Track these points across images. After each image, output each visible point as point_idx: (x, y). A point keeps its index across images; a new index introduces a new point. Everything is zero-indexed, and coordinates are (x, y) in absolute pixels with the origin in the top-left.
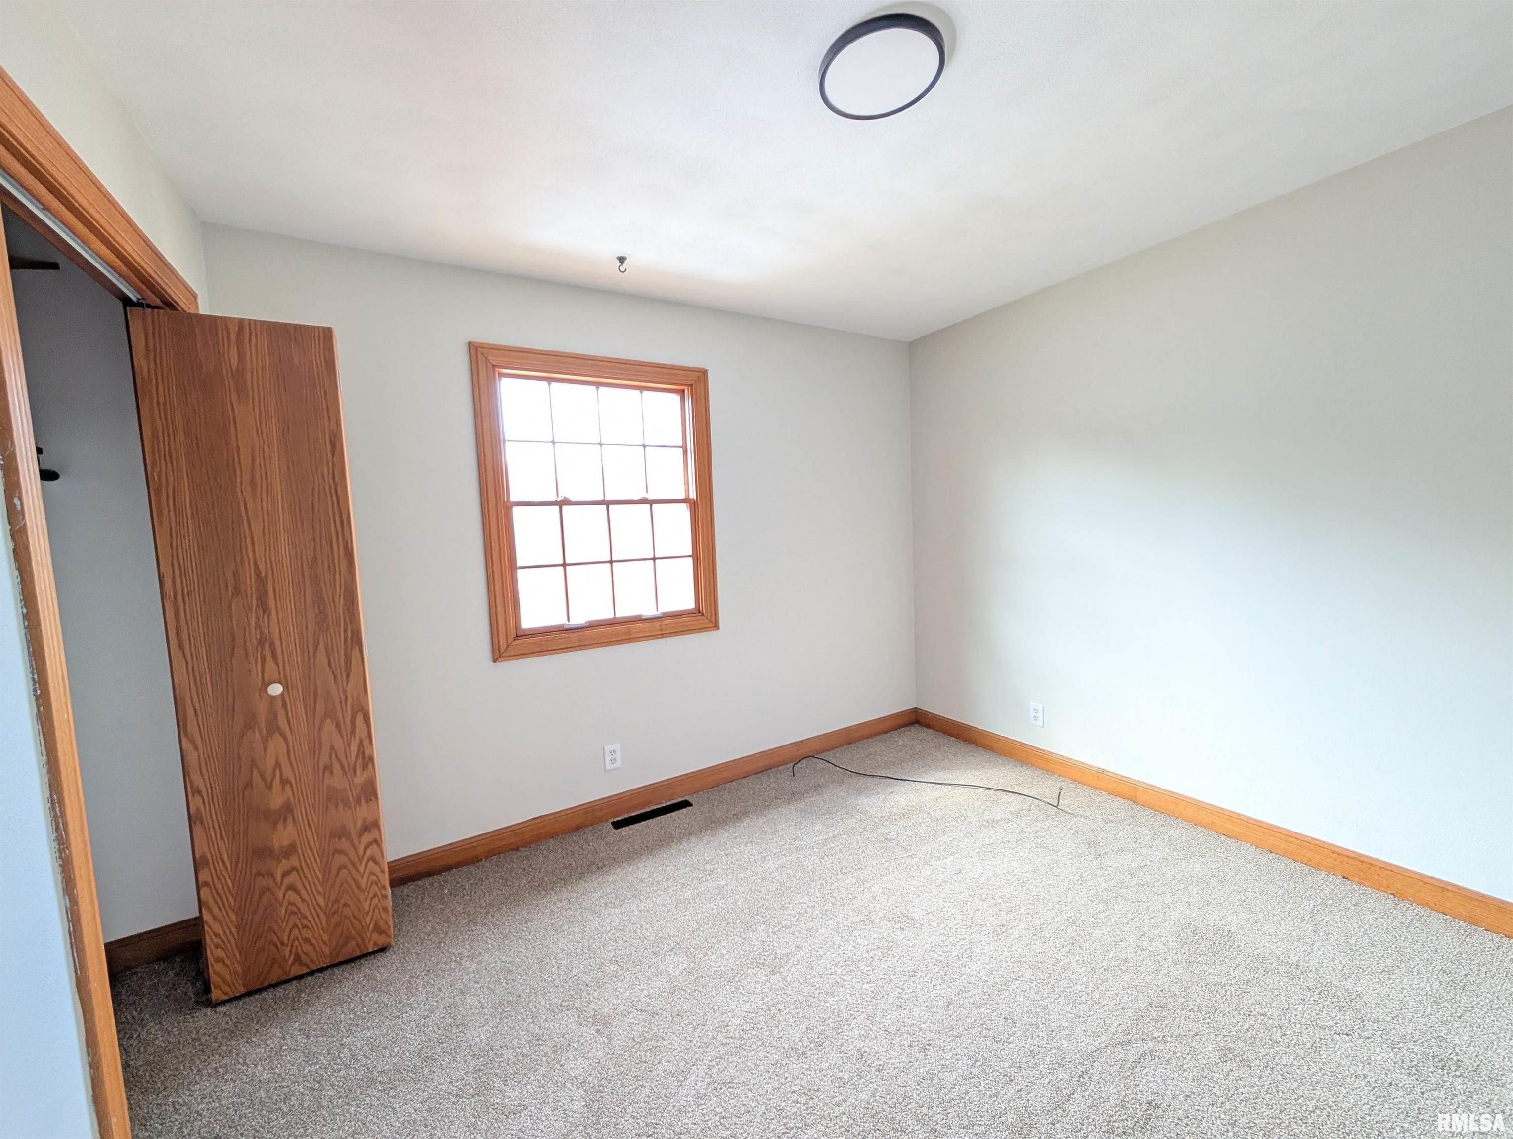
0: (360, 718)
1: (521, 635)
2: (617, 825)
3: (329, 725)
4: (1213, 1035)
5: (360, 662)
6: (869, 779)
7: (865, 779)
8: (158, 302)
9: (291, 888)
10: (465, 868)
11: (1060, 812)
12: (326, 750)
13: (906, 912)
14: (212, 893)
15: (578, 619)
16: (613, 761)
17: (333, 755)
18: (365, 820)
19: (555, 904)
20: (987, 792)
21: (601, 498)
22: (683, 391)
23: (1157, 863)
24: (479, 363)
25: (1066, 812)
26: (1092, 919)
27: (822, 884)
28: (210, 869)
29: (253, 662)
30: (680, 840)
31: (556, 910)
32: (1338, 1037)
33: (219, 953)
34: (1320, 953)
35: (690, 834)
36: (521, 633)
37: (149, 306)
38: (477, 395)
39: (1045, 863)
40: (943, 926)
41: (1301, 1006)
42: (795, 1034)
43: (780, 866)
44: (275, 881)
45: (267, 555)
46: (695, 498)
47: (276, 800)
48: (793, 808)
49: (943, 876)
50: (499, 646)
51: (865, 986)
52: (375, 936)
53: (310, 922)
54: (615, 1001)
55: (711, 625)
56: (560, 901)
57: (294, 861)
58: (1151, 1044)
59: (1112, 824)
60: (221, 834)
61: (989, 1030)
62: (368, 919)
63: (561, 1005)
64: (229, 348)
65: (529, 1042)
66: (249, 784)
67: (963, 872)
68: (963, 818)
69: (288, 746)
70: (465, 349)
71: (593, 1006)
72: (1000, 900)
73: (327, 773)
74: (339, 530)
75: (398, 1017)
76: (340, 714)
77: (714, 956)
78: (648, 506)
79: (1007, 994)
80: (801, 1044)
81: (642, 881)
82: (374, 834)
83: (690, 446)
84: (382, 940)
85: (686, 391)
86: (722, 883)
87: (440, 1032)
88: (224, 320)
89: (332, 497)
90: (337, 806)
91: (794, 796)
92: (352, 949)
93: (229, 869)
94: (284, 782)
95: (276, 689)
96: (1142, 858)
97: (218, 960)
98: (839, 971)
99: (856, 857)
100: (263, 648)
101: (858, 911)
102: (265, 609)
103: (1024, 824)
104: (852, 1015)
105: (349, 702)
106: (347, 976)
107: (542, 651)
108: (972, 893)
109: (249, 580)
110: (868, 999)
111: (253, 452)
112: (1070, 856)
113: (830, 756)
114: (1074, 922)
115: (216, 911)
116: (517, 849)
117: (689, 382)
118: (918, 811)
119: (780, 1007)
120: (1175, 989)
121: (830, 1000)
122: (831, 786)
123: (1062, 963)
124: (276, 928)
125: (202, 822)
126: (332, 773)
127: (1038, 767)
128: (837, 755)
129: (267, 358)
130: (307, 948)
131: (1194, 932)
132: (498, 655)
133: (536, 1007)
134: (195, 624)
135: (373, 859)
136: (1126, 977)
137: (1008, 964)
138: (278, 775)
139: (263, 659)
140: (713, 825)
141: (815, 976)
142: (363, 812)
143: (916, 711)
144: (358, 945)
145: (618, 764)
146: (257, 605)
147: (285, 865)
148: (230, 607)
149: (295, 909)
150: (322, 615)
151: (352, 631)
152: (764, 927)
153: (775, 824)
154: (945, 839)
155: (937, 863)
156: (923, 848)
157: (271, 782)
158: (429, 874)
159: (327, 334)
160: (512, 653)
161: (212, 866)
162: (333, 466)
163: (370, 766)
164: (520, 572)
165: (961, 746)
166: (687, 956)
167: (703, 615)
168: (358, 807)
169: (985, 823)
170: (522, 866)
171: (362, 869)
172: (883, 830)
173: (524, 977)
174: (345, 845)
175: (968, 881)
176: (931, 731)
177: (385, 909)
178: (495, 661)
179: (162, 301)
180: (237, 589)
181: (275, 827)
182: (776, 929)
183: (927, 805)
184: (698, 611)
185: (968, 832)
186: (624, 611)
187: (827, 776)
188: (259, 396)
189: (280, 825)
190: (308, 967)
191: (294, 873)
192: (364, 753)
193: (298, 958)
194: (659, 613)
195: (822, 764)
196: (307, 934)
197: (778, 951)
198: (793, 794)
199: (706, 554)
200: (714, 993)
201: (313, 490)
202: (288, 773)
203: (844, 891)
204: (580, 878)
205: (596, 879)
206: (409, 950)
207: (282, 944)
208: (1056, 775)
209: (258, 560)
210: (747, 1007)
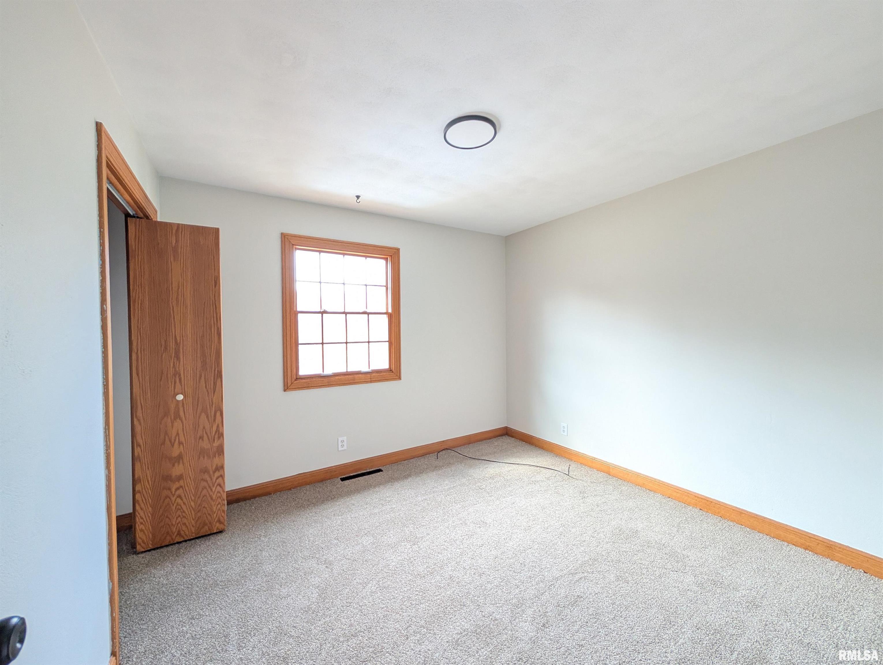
0: (218, 414)
1: (298, 378)
2: (343, 479)
3: (203, 416)
4: (615, 571)
5: (220, 386)
6: (477, 461)
7: (474, 461)
8: (141, 215)
9: (179, 496)
10: (263, 498)
11: (570, 478)
12: (201, 427)
13: (483, 520)
14: (141, 496)
15: (328, 371)
16: (342, 446)
17: (204, 431)
18: (217, 465)
19: (308, 514)
20: (536, 468)
21: (343, 311)
22: (387, 258)
23: (612, 501)
24: (286, 243)
25: (573, 478)
26: (573, 524)
27: (444, 508)
28: (141, 484)
29: (170, 383)
30: (375, 487)
31: (309, 517)
32: (672, 572)
33: (142, 526)
34: (677, 539)
35: (380, 484)
36: (298, 377)
37: (138, 217)
38: (284, 259)
39: (557, 500)
40: (500, 526)
41: (660, 560)
42: (421, 569)
43: (424, 499)
44: (171, 492)
45: (181, 334)
46: (391, 312)
47: (176, 451)
48: (435, 473)
49: (505, 505)
50: (287, 383)
51: (458, 550)
52: (218, 524)
53: (186, 514)
54: (336, 555)
55: (397, 377)
56: (312, 513)
57: (181, 483)
58: (586, 574)
59: (595, 484)
60: (148, 467)
61: (512, 568)
62: (215, 515)
63: (309, 556)
64: (172, 236)
65: (293, 571)
66: (163, 443)
67: (515, 503)
68: (520, 480)
69: (183, 426)
70: (280, 236)
71: (325, 557)
72: (530, 516)
73: (200, 440)
74: (215, 322)
75: (229, 560)
76: (209, 411)
77: (386, 537)
78: (367, 315)
79: (524, 554)
80: (423, 573)
81: (354, 505)
82: (221, 472)
83: (390, 286)
84: (221, 527)
85: (389, 258)
86: (394, 506)
87: (250, 566)
88: (171, 224)
89: (213, 306)
90: (204, 457)
91: (436, 468)
92: (205, 530)
93: (150, 485)
94: (180, 443)
95: (180, 397)
96: (605, 499)
97: (142, 530)
98: (446, 544)
99: (464, 496)
100: (175, 377)
101: (460, 519)
102: (177, 357)
103: (551, 483)
104: (449, 562)
105: (214, 406)
106: (203, 543)
107: (308, 387)
108: (517, 513)
109: (172, 345)
110: (458, 555)
111: (178, 284)
112: (570, 497)
113: (458, 450)
114: (564, 526)
115: (142, 505)
116: (290, 489)
117: (390, 254)
118: (498, 476)
119: (415, 558)
120: (604, 553)
121: (440, 556)
122: (456, 464)
123: (553, 542)
124: (170, 517)
125: (140, 461)
126: (203, 440)
127: (565, 457)
128: (462, 449)
129: (189, 241)
130: (184, 528)
131: (620, 530)
132: (287, 388)
133: (297, 557)
134: (145, 364)
135: (219, 485)
136: (582, 548)
137: (528, 542)
138: (177, 440)
139: (175, 383)
140: (393, 480)
141: (434, 546)
142: (216, 461)
143: (506, 428)
144: (209, 529)
145: (345, 448)
146: (175, 357)
147: (177, 485)
148: (162, 356)
149: (180, 508)
150: (204, 363)
151: (218, 371)
152: (412, 525)
153: (424, 481)
154: (510, 489)
155: (503, 499)
156: (498, 493)
157: (174, 444)
158: (245, 499)
159: (217, 231)
160: (294, 387)
161: (142, 484)
162: (215, 292)
163: (222, 438)
164: (300, 347)
165: (527, 447)
166: (373, 537)
167: (393, 372)
168: (214, 458)
169: (531, 482)
170: (292, 497)
171: (214, 489)
172: (479, 484)
173: (292, 545)
174: (206, 476)
175: (517, 507)
176: (513, 439)
177: (223, 511)
178: (285, 391)
179: (143, 214)
180: (166, 348)
181: (174, 465)
182: (418, 526)
183: (504, 473)
184: (390, 370)
185: (522, 486)
186: (352, 368)
187: (455, 459)
188: (184, 259)
189: (176, 464)
190: (184, 538)
191: (181, 489)
192: (219, 431)
193: (179, 534)
194: (370, 370)
195: (453, 453)
196: (185, 521)
197: (418, 536)
198: (436, 467)
199: (395, 341)
200: (384, 552)
201: (205, 302)
202: (182, 439)
203: (454, 511)
204: (322, 503)
205: (330, 504)
206: (234, 532)
207: (172, 524)
208: (573, 461)
209: (177, 335)
210: (399, 558)
